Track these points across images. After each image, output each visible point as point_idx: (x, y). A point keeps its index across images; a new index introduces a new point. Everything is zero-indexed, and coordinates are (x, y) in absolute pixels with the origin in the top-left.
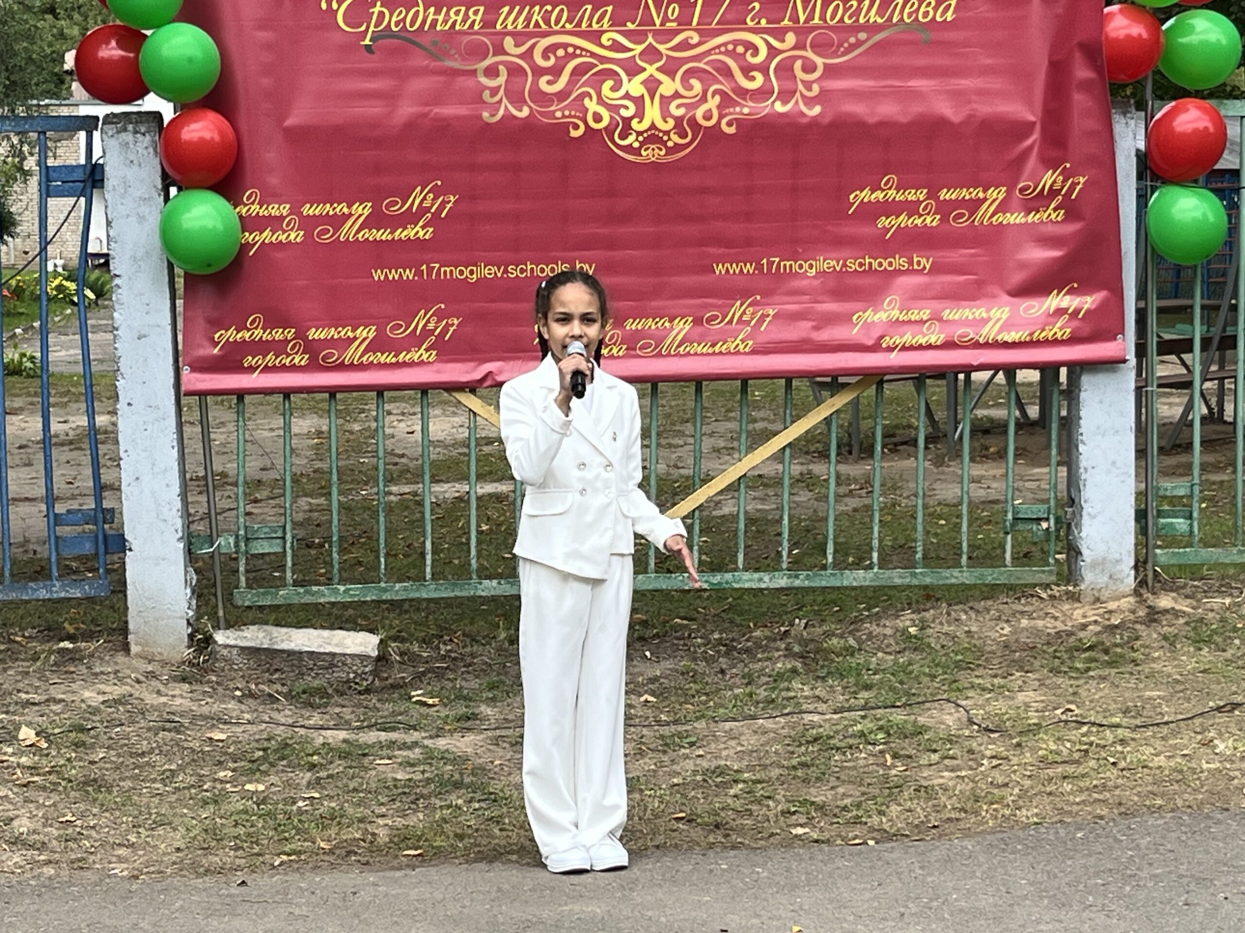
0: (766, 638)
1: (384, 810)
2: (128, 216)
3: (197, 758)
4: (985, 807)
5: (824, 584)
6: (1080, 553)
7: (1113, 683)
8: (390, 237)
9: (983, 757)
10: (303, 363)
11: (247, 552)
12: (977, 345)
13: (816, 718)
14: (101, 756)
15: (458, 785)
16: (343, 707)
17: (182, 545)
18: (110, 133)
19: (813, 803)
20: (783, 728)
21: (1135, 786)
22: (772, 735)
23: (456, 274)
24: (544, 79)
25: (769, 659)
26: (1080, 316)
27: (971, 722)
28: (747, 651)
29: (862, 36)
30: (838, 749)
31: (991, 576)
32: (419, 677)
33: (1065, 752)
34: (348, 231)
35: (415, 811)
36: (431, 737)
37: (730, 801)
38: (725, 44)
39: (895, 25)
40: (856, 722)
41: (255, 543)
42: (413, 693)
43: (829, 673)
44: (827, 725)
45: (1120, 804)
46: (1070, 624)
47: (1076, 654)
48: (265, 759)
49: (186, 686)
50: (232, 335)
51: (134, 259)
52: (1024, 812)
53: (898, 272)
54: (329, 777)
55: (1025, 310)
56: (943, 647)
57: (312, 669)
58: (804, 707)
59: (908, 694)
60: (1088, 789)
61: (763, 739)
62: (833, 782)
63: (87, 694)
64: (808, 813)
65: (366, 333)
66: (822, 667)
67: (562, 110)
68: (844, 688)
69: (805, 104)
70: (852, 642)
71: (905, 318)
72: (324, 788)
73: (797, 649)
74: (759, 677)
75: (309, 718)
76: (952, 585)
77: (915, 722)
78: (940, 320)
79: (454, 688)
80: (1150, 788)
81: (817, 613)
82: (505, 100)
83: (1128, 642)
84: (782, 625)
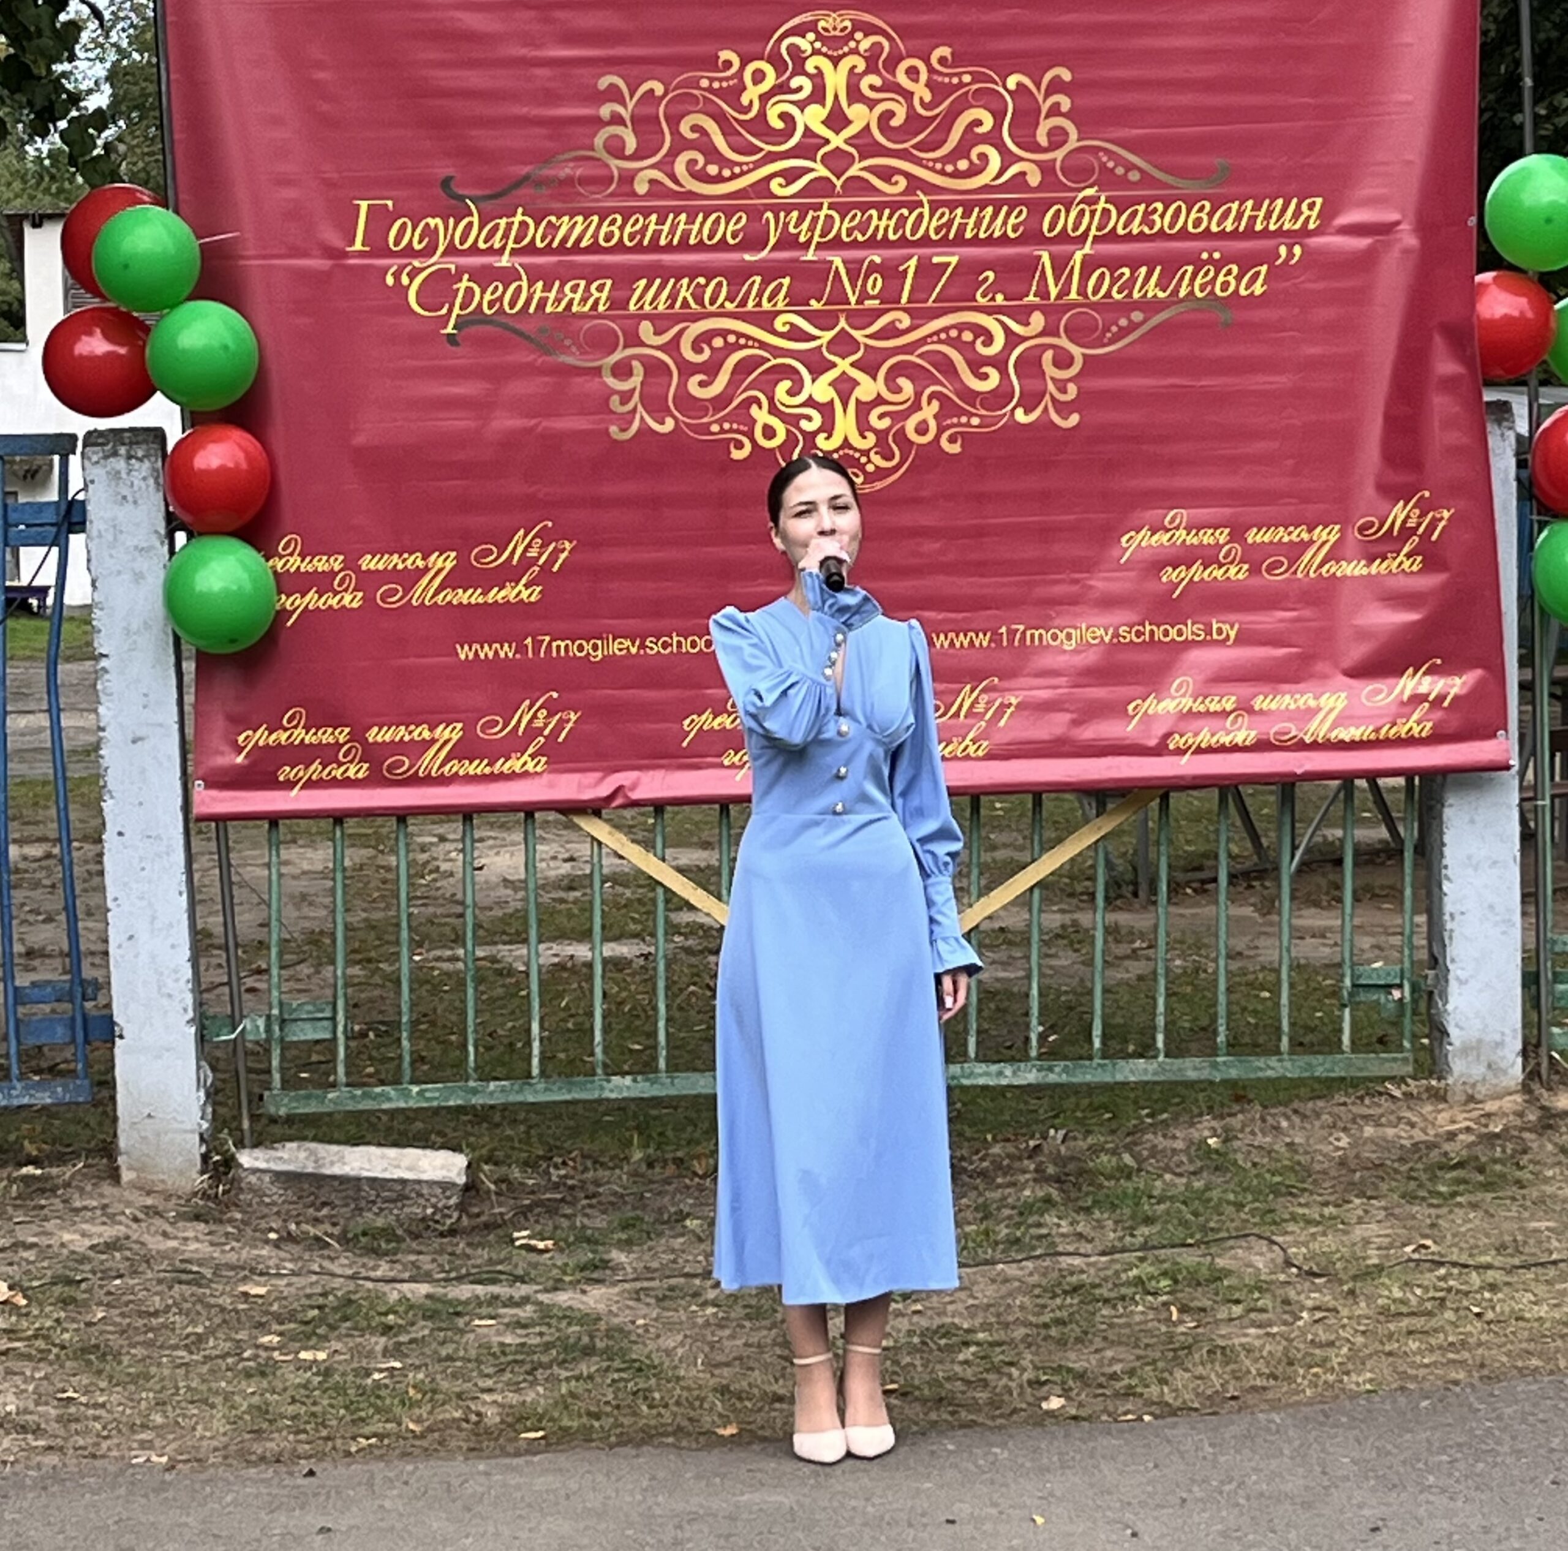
0: (1008, 1156)
1: (489, 1383)
2: (119, 573)
3: (229, 1320)
4: (1301, 1371)
5: (1088, 1078)
6: (1445, 1033)
7: (1486, 1212)
8: (481, 600)
9: (1303, 1308)
10: (360, 775)
11: (282, 1040)
12: (1301, 746)
13: (1077, 1261)
14: (100, 1315)
15: (588, 1351)
16: (420, 1253)
17: (193, 1030)
18: (95, 458)
19: (1070, 1370)
20: (1031, 1274)
21: (1504, 1344)
22: (1016, 1284)
23: (574, 649)
24: (694, 381)
25: (1013, 1184)
26: (1446, 704)
27: (1288, 1263)
28: (983, 1174)
29: (1137, 316)
30: (1106, 1301)
31: (1322, 1066)
32: (524, 1212)
33: (1414, 1301)
34: (424, 592)
35: (533, 1384)
36: (546, 1291)
37: (958, 1369)
38: (946, 330)
39: (1182, 301)
40: (1130, 1266)
41: (294, 1027)
42: (516, 1235)
43: (1096, 1202)
44: (1092, 1271)
45: (1482, 1366)
46: (1432, 1132)
47: (1439, 1173)
48: (321, 1320)
49: (202, 1226)
50: (261, 737)
51: (127, 631)
52: (1354, 1377)
53: (1189, 644)
54: (411, 1341)
55: (1369, 697)
56: (1255, 1165)
57: (374, 1202)
58: (1060, 1249)
59: (1203, 1229)
60: (1440, 1348)
61: (1004, 1289)
62: (1098, 1343)
63: (67, 1237)
64: (1064, 1383)
65: (450, 733)
66: (1087, 1194)
67: (720, 422)
68: (1116, 1222)
69: (1058, 412)
70: (1127, 1159)
71: (1202, 708)
72: (407, 1356)
73: (1051, 1170)
74: (999, 1209)
75: (375, 1268)
76: (1269, 1080)
77: (1212, 1263)
78: (1250, 711)
79: (573, 1227)
80: (1524, 1345)
81: (1080, 1122)
82: (640, 408)
83: (1512, 1157)
84: (1032, 1137)
